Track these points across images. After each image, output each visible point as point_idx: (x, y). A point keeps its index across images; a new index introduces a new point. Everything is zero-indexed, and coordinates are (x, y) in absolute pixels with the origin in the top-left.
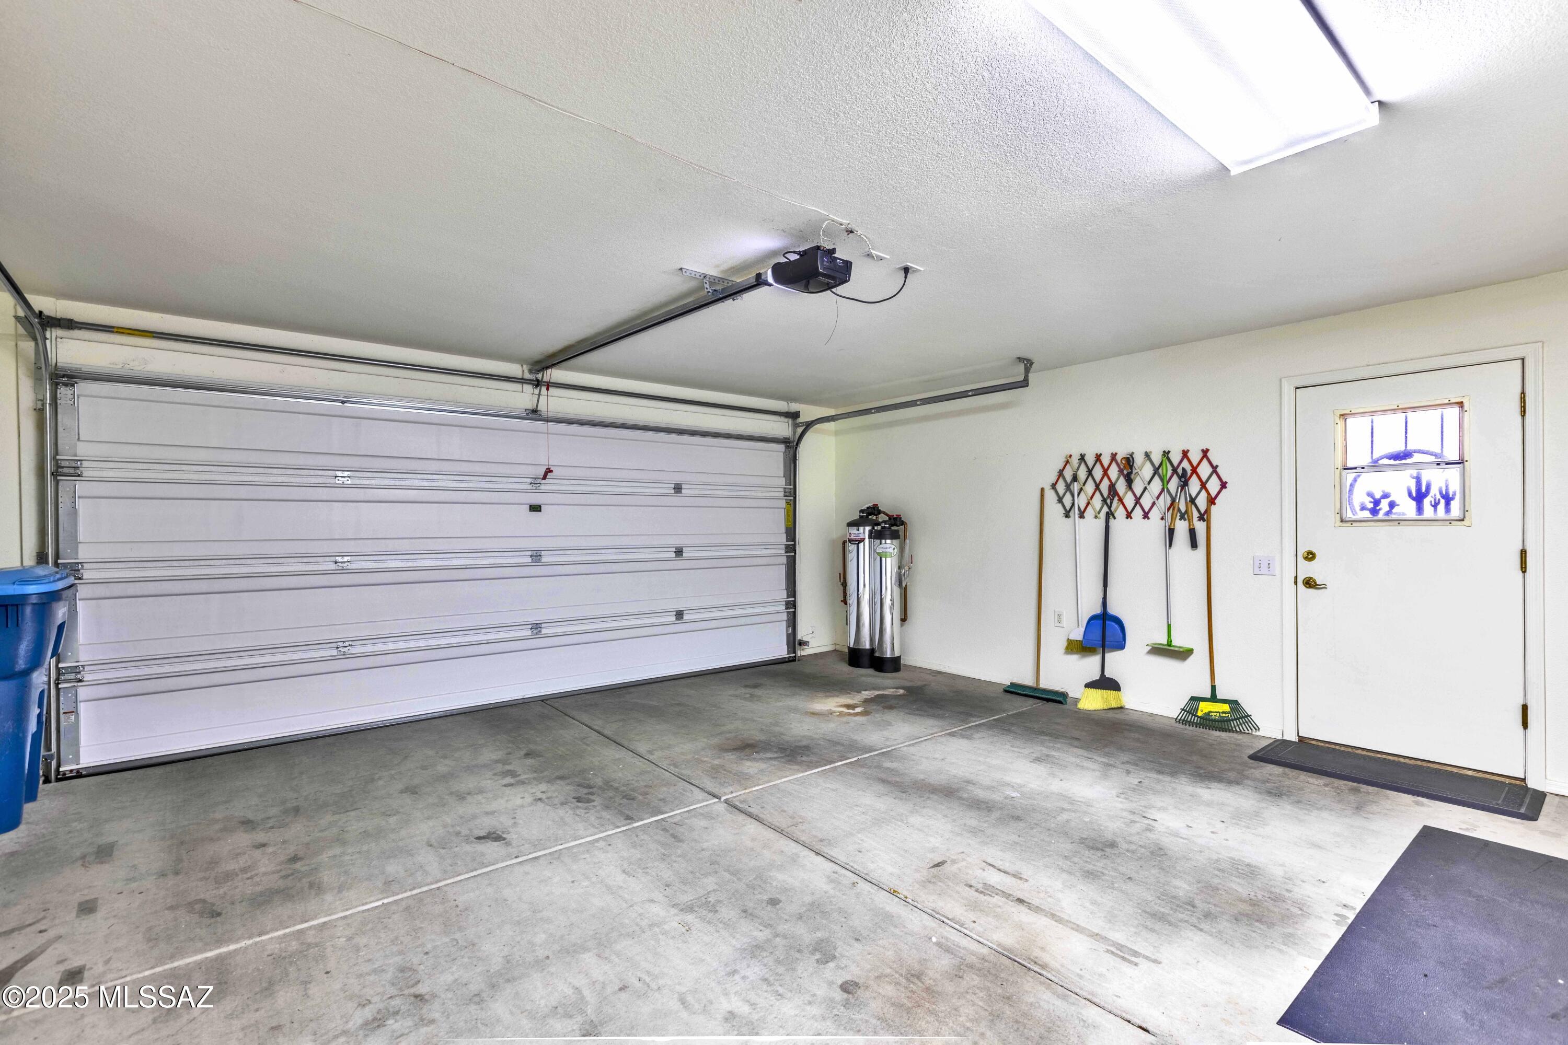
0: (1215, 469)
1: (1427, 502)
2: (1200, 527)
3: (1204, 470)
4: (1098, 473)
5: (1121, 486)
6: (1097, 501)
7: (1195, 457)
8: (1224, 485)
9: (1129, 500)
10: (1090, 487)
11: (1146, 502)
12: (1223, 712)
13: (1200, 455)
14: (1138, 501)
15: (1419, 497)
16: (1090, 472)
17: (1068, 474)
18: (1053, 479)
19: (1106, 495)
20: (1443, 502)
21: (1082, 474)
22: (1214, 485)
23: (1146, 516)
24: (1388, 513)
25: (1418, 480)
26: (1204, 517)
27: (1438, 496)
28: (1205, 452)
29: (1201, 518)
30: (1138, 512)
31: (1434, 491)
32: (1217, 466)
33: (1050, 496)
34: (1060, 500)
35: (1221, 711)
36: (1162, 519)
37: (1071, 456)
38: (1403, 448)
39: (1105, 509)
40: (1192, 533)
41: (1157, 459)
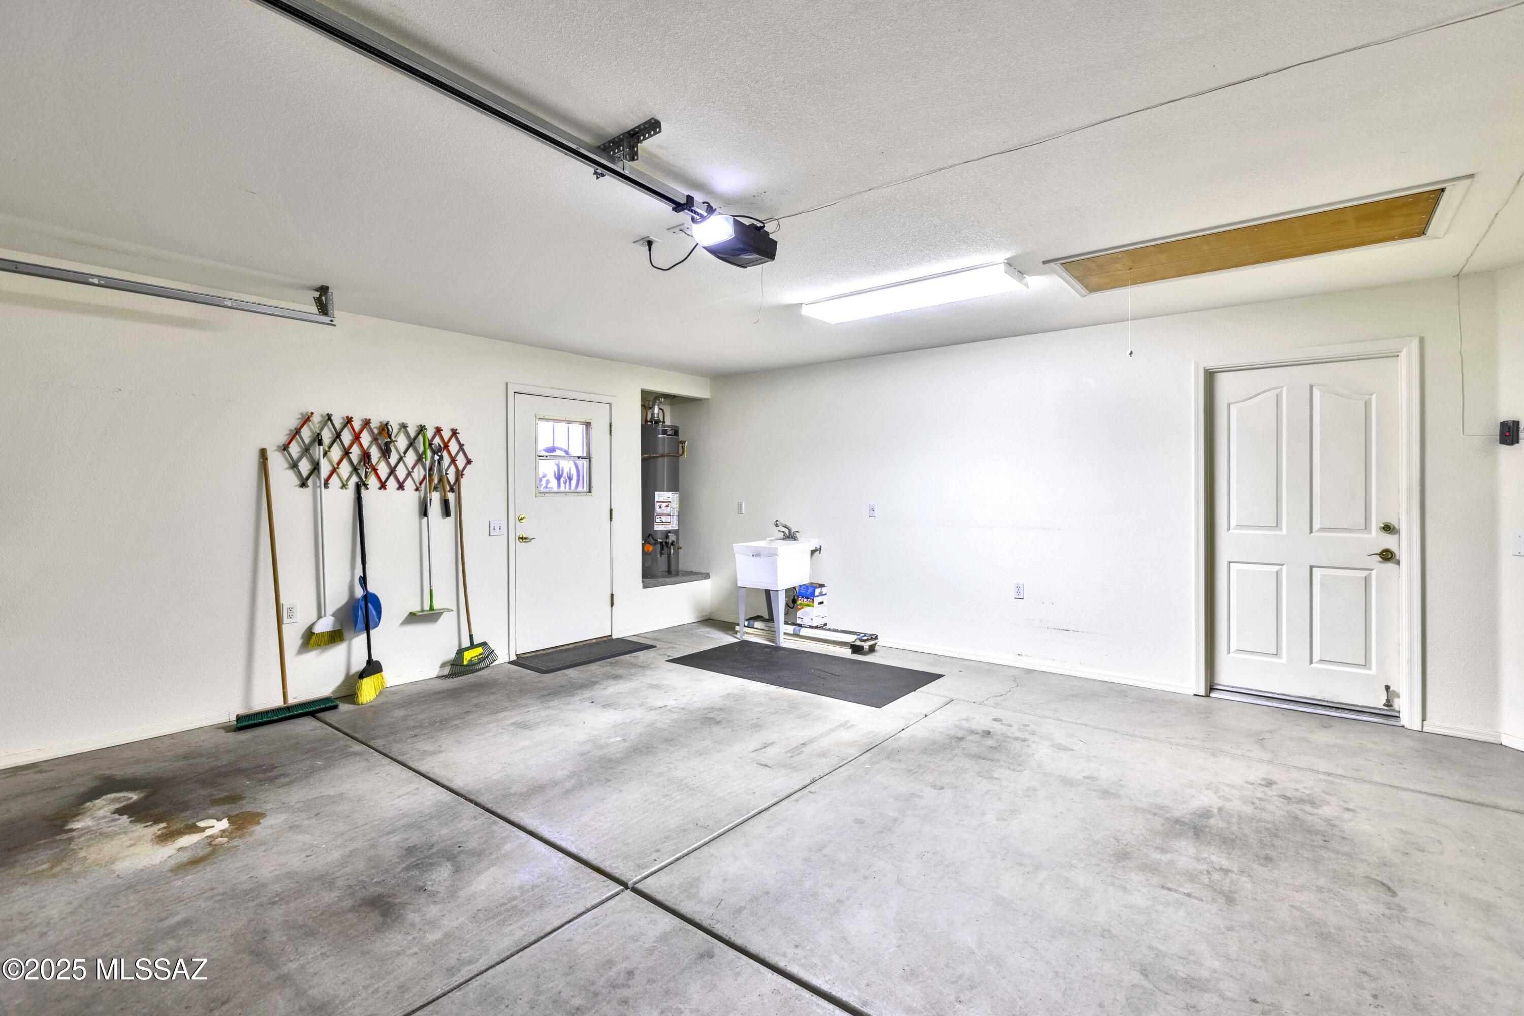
0: (461, 446)
1: (562, 480)
2: (451, 497)
3: (454, 447)
4: (347, 437)
5: (375, 453)
6: (345, 469)
7: (446, 435)
8: (469, 462)
9: (383, 470)
10: (336, 453)
11: (401, 472)
12: (480, 655)
13: (450, 433)
14: (392, 471)
15: (558, 477)
16: (338, 436)
17: (306, 434)
18: (282, 439)
19: (355, 462)
20: (568, 480)
21: (327, 436)
22: (461, 461)
23: (401, 487)
24: (546, 487)
25: (558, 466)
26: (455, 488)
27: (567, 478)
28: (454, 433)
29: (452, 490)
30: (392, 483)
31: (565, 474)
32: (463, 445)
33: (277, 462)
34: (294, 466)
35: (478, 654)
36: (417, 489)
37: (312, 413)
38: (552, 445)
39: (355, 479)
40: (445, 504)
41: (412, 432)
